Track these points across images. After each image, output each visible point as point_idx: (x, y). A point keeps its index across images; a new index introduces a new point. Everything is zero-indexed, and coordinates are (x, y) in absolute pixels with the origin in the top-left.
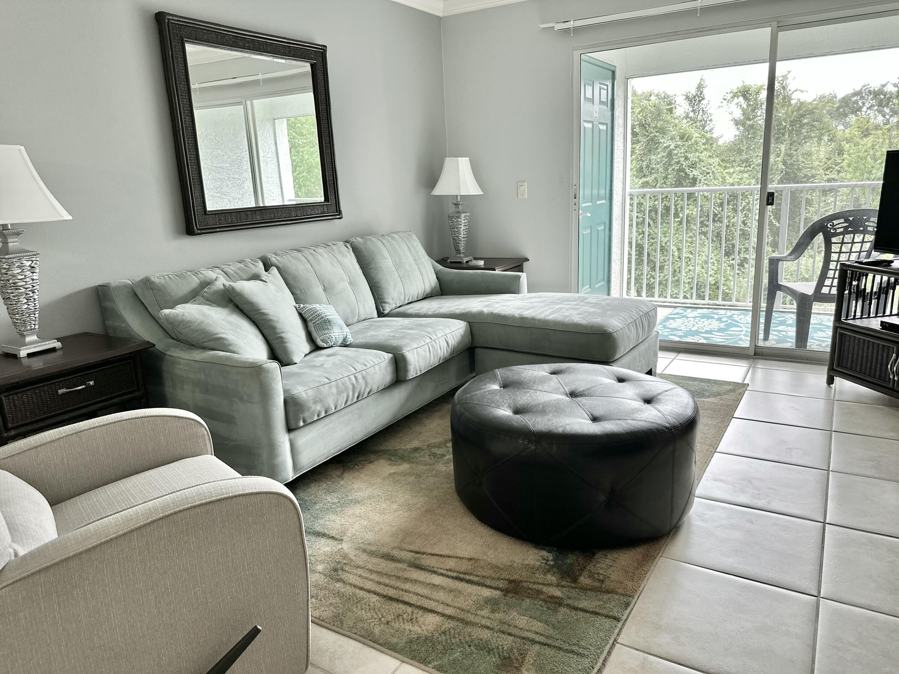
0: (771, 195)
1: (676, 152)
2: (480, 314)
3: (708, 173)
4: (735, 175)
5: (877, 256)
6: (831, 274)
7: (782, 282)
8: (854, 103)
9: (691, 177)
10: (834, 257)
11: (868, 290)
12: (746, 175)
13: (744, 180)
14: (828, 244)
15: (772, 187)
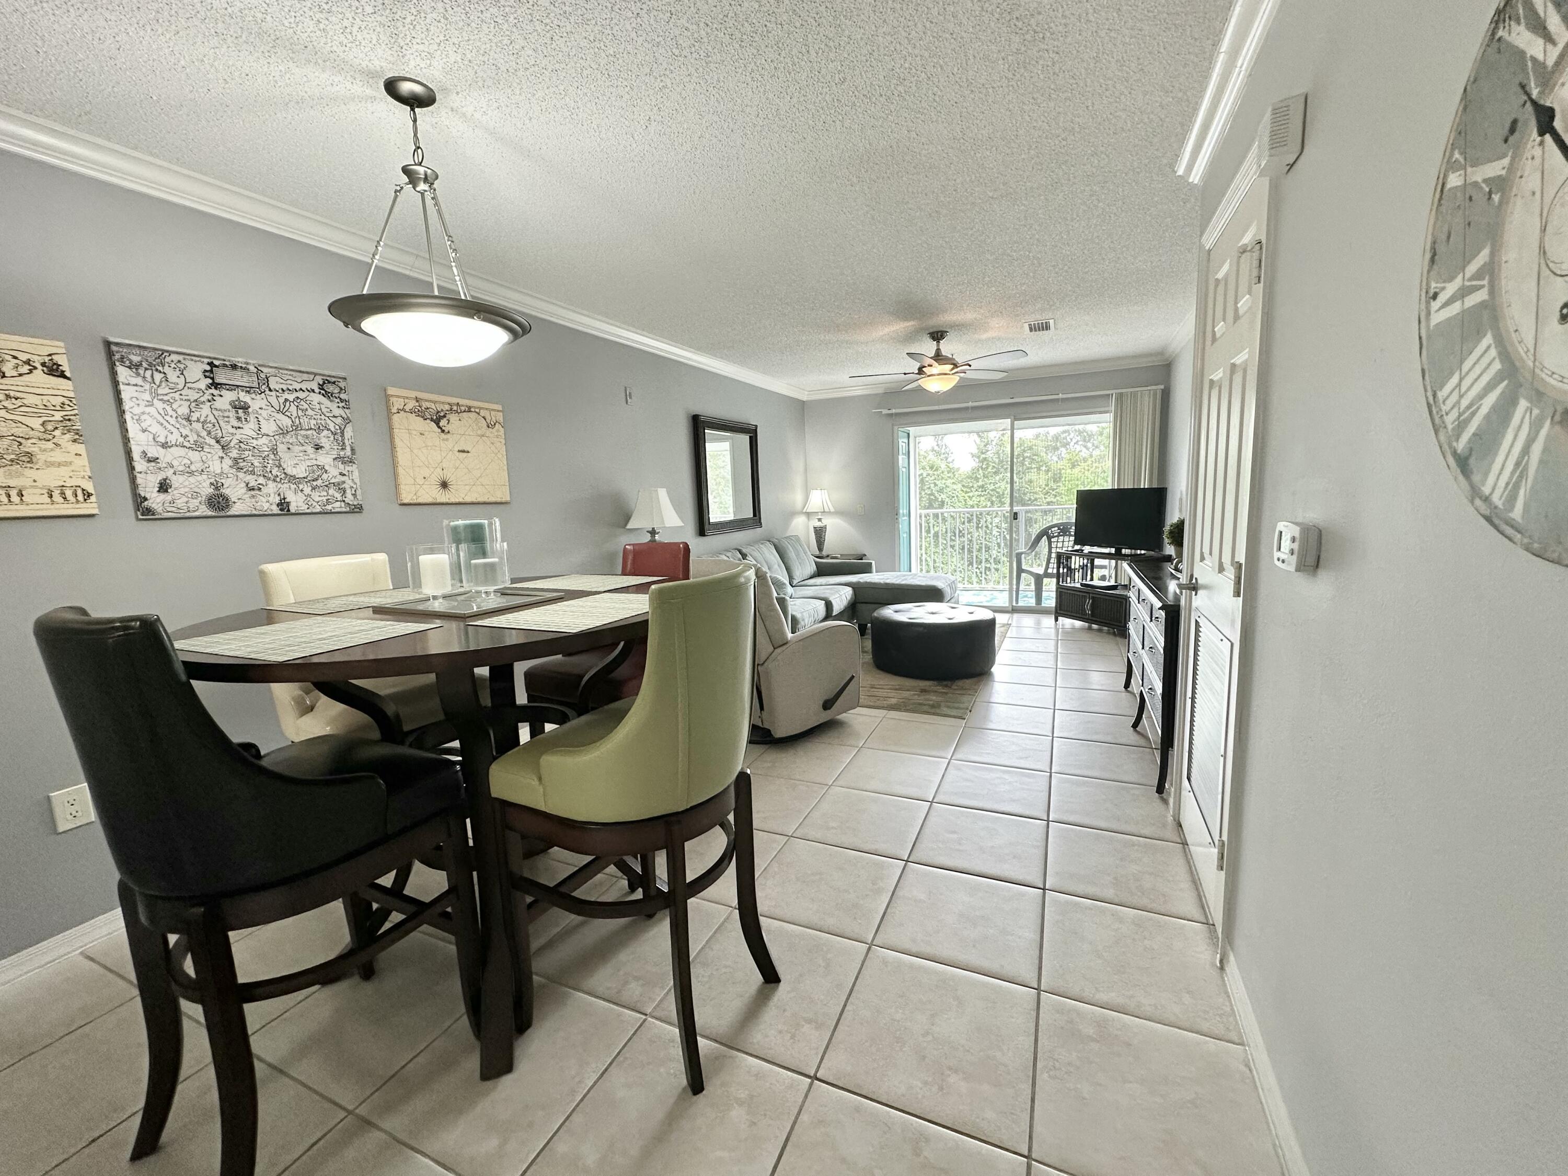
0: (1016, 514)
1: (927, 479)
2: (859, 583)
3: (953, 497)
4: (974, 498)
5: (1077, 547)
6: (1052, 561)
7: (1024, 567)
8: (1064, 438)
9: (940, 500)
10: (1054, 550)
11: (1073, 567)
12: (983, 498)
13: (981, 503)
14: (1050, 543)
15: (1016, 509)
